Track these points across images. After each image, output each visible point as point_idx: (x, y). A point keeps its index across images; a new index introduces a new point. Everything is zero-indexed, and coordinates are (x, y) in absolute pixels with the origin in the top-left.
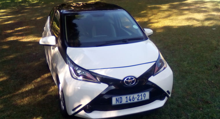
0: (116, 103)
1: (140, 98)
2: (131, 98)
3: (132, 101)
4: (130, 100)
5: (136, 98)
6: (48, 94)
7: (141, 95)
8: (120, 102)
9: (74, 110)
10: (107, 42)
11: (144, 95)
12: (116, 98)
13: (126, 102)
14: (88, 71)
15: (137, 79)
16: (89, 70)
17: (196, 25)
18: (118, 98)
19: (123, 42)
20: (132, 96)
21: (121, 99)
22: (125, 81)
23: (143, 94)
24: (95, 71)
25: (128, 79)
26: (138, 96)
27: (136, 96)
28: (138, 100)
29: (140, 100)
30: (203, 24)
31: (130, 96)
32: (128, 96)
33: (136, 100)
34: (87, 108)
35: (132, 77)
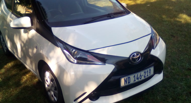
0: (125, 84)
1: (146, 75)
2: (139, 76)
3: (139, 80)
4: (138, 79)
5: (143, 75)
6: (23, 85)
7: (147, 71)
8: (129, 83)
9: (75, 100)
10: (93, 18)
11: (150, 71)
12: (125, 79)
13: (134, 81)
14: (87, 52)
15: (142, 54)
16: (89, 51)
17: (131, 4)
18: (127, 78)
19: (108, 17)
20: (139, 74)
21: (129, 78)
22: (132, 58)
23: (148, 70)
24: (96, 51)
25: (134, 56)
26: (144, 73)
27: (142, 73)
28: (145, 77)
29: (146, 77)
30: (136, 3)
31: (138, 75)
32: (136, 75)
33: (143, 78)
34: (93, 95)
35: (138, 53)
